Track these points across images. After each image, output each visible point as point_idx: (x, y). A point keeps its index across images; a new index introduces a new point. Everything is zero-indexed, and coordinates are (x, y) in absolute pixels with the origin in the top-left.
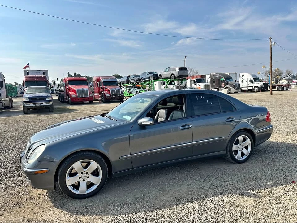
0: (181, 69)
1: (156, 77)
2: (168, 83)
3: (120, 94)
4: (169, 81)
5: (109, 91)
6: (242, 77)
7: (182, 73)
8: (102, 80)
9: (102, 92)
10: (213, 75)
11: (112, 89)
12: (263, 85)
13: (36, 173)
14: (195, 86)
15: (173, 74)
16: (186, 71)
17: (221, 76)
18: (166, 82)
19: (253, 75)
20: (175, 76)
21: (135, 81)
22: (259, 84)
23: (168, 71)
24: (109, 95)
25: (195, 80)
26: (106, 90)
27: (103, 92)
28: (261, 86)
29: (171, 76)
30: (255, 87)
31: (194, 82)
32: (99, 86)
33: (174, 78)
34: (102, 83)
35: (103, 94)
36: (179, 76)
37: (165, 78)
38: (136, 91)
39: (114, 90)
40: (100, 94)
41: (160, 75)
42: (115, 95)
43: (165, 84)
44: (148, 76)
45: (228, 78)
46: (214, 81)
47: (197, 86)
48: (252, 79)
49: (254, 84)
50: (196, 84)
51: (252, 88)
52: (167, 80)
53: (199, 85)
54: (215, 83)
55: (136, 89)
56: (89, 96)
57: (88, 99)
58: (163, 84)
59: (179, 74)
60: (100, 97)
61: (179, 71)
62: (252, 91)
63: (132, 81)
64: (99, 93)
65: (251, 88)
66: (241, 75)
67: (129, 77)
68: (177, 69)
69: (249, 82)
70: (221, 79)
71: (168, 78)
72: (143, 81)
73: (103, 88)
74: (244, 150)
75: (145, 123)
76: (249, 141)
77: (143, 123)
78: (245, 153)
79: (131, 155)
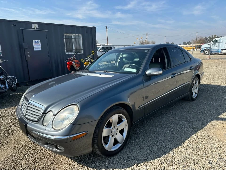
13: (73, 138)
74: (195, 90)
75: (155, 74)
76: (198, 83)
77: (153, 74)
78: (196, 92)
79: (144, 104)
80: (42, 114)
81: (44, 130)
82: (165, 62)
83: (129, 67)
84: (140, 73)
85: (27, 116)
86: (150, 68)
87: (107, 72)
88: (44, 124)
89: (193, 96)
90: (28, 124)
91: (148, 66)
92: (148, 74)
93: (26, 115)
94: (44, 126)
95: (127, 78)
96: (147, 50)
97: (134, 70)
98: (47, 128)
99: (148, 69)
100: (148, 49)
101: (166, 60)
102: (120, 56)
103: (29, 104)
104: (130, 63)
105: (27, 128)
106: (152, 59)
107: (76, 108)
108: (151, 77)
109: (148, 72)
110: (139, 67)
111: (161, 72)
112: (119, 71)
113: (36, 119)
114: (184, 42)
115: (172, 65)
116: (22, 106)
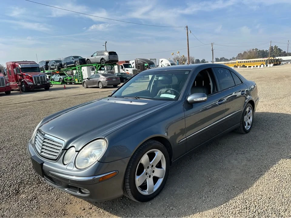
0: (111, 53)
1: (83, 62)
2: (99, 68)
3: (45, 82)
4: (100, 66)
5: (31, 78)
6: (161, 62)
7: (112, 57)
8: (19, 65)
9: (20, 80)
10: (138, 61)
11: (34, 76)
13: (101, 179)
14: (123, 72)
15: (102, 59)
16: (116, 56)
17: (145, 62)
18: (96, 67)
19: (170, 61)
20: (105, 61)
21: (56, 67)
23: (97, 55)
24: (32, 84)
25: (123, 65)
26: (26, 78)
27: (23, 80)
29: (101, 61)
31: (122, 68)
32: (16, 73)
33: (104, 63)
34: (20, 69)
35: (23, 82)
36: (109, 61)
37: (94, 63)
38: (59, 78)
39: (38, 77)
40: (17, 83)
41: (88, 59)
42: (39, 83)
43: (94, 70)
44: (74, 61)
45: (151, 64)
46: (139, 67)
47: (125, 71)
48: (170, 64)
50: (124, 69)
52: (97, 65)
53: (127, 70)
54: (139, 68)
55: (59, 76)
56: (5, 86)
57: (5, 89)
58: (92, 69)
59: (109, 58)
60: (18, 86)
61: (109, 56)
63: (52, 67)
64: (17, 81)
66: (160, 61)
67: (47, 62)
68: (107, 54)
70: (146, 65)
71: (97, 63)
72: (67, 67)
73: (22, 76)
74: (249, 120)
75: (198, 100)
76: (251, 111)
77: (196, 100)
78: (250, 123)
79: (186, 137)
80: (62, 150)
81: (65, 170)
82: (210, 86)
83: (166, 93)
84: (180, 99)
85: (42, 154)
86: (192, 93)
87: (139, 98)
88: (65, 163)
89: (246, 127)
90: (44, 163)
91: (190, 90)
92: (190, 101)
93: (42, 152)
94: (65, 165)
95: (163, 105)
96: (188, 72)
97: (173, 97)
98: (68, 168)
99: (190, 94)
100: (188, 70)
101: (211, 84)
102: (155, 79)
103: (45, 139)
104: (167, 88)
105: (43, 168)
106: (194, 83)
107: (104, 143)
108: (193, 104)
109: (189, 99)
110: (179, 93)
111: (206, 98)
112: (154, 98)
113: (55, 158)
114: (217, 58)
115: (219, 90)
116: (36, 142)
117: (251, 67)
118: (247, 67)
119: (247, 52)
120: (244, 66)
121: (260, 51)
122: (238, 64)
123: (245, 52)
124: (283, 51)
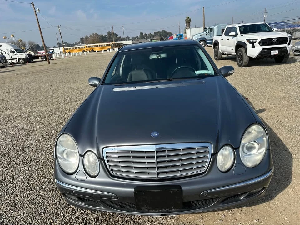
12: (27, 56)
19: (13, 46)
22: (23, 55)
28: (26, 57)
30: (20, 59)
48: (13, 50)
49: (18, 56)
51: (17, 60)
62: (17, 63)
65: (15, 61)
69: (11, 54)
77: (229, 73)
80: (212, 155)
88: (223, 170)
90: (180, 186)
93: (158, 174)
94: (224, 172)
103: (157, 152)
113: (200, 170)
117: (102, 51)
118: (97, 51)
119: (89, 37)
120: (93, 51)
121: (99, 35)
122: (87, 49)
123: (87, 37)
124: (119, 36)
